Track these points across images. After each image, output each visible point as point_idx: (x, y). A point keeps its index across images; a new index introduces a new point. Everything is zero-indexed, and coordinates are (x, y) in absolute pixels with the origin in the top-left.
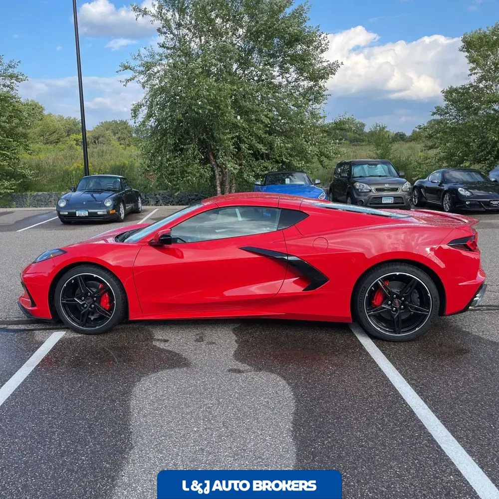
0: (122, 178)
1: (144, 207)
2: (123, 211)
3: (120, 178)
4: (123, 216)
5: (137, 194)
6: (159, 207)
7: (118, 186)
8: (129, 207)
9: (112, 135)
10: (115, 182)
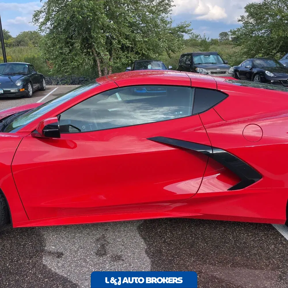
0: (29, 65)
1: (47, 86)
2: (31, 90)
3: (28, 65)
4: (31, 93)
5: (42, 77)
6: (59, 86)
7: (26, 71)
8: (36, 86)
9: (29, 40)
10: (24, 68)
